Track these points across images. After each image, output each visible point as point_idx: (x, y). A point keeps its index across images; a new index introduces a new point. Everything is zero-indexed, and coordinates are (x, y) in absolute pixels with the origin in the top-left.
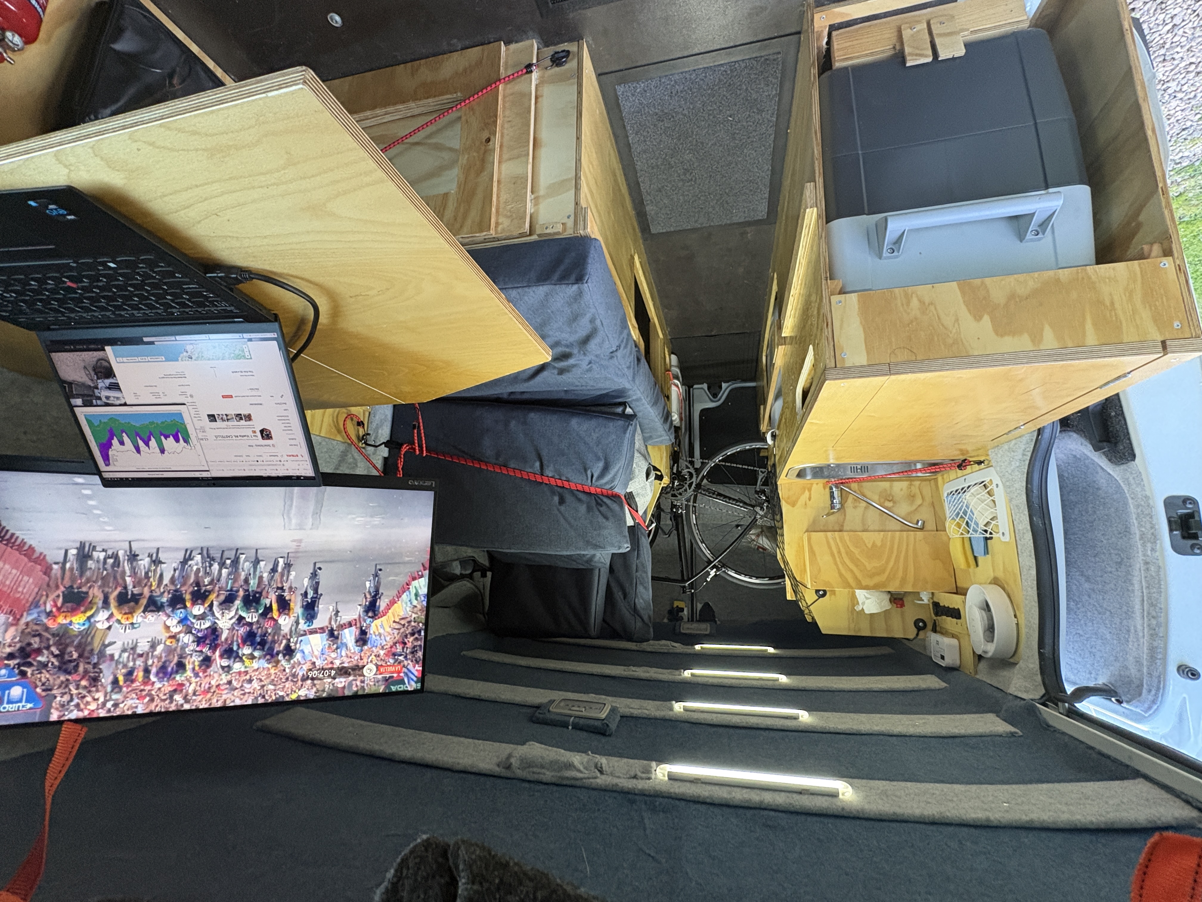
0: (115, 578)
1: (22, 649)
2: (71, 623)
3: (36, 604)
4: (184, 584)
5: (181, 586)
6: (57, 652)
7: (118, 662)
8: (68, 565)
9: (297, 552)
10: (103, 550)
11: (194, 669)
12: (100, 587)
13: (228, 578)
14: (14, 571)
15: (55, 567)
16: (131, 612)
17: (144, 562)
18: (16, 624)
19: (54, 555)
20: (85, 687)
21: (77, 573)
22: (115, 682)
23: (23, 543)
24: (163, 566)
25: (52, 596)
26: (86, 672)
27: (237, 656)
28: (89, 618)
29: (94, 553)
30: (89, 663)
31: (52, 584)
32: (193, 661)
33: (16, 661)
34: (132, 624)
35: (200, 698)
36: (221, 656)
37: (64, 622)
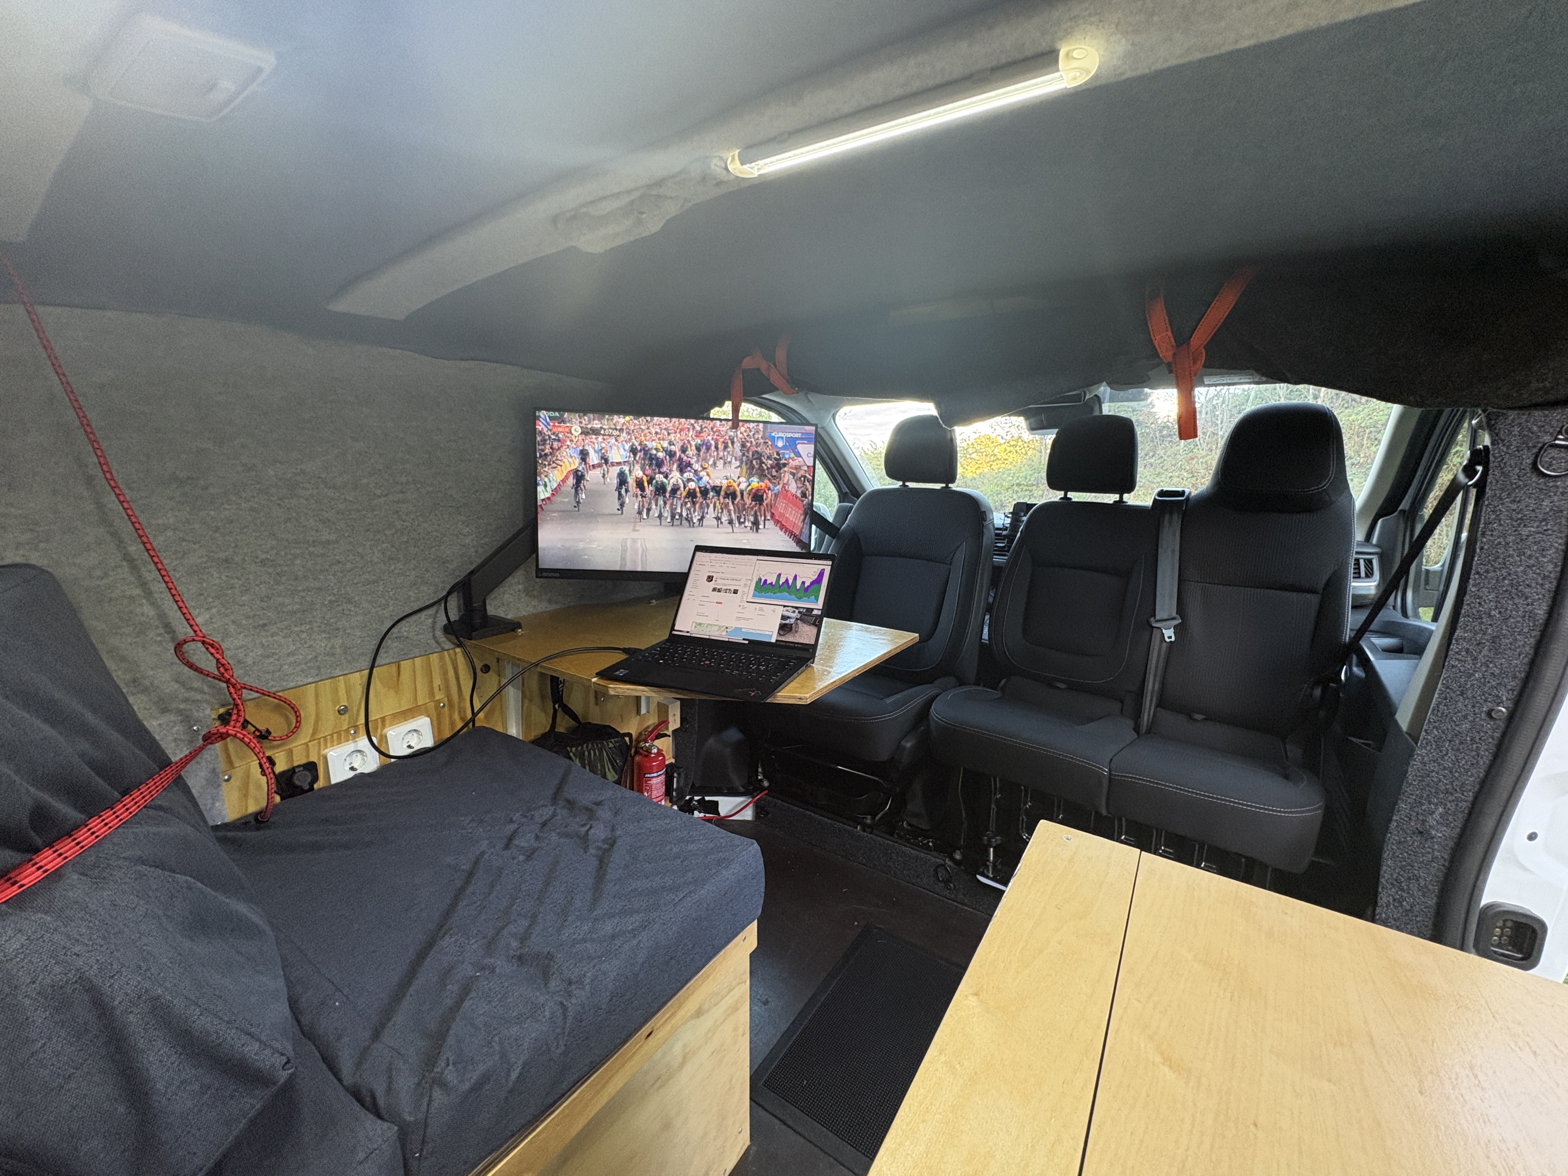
0: (739, 509)
1: (780, 469)
2: (758, 483)
3: (776, 495)
4: (702, 503)
5: (702, 502)
6: (763, 465)
7: (733, 455)
8: (763, 518)
9: (635, 522)
10: (746, 527)
11: (691, 446)
12: (746, 504)
13: (676, 505)
14: (788, 516)
15: (769, 518)
16: (729, 487)
17: (725, 519)
18: (784, 484)
19: (770, 524)
20: (748, 441)
21: (758, 513)
22: (733, 443)
23: (785, 532)
24: (714, 516)
25: (769, 500)
26: (748, 451)
27: (666, 452)
28: (749, 485)
29: (750, 525)
30: (747, 457)
31: (769, 507)
32: (692, 451)
33: (781, 462)
34: (727, 479)
35: (686, 426)
36: (675, 452)
37: (761, 483)
